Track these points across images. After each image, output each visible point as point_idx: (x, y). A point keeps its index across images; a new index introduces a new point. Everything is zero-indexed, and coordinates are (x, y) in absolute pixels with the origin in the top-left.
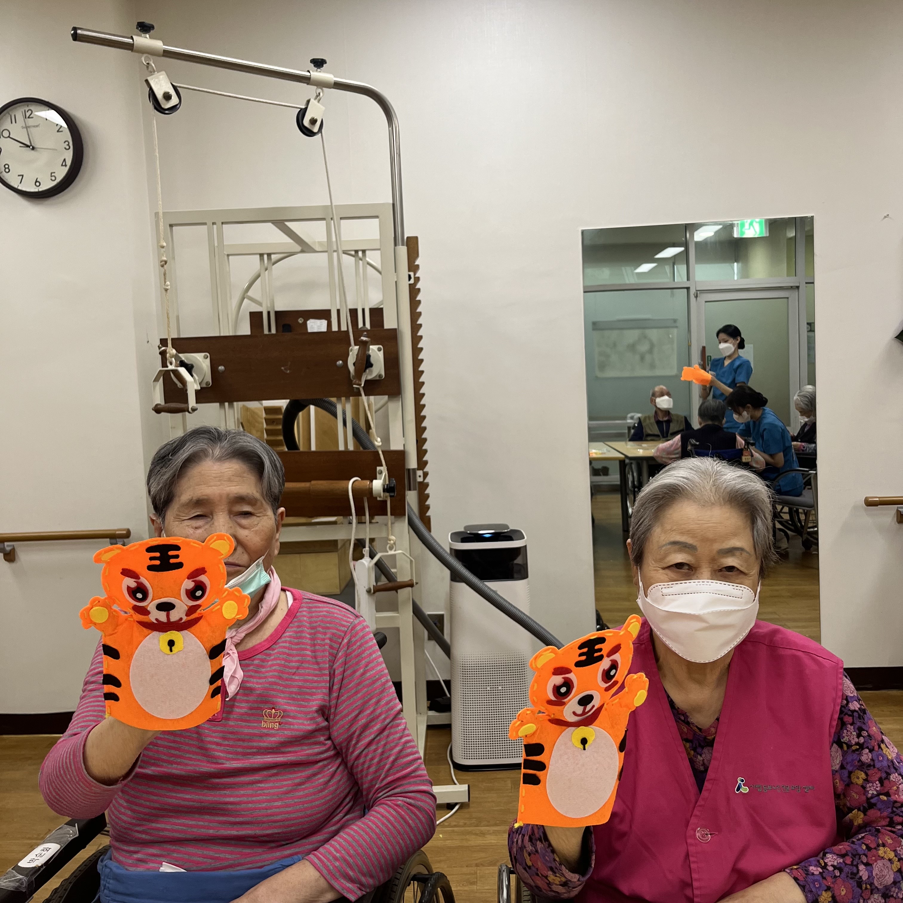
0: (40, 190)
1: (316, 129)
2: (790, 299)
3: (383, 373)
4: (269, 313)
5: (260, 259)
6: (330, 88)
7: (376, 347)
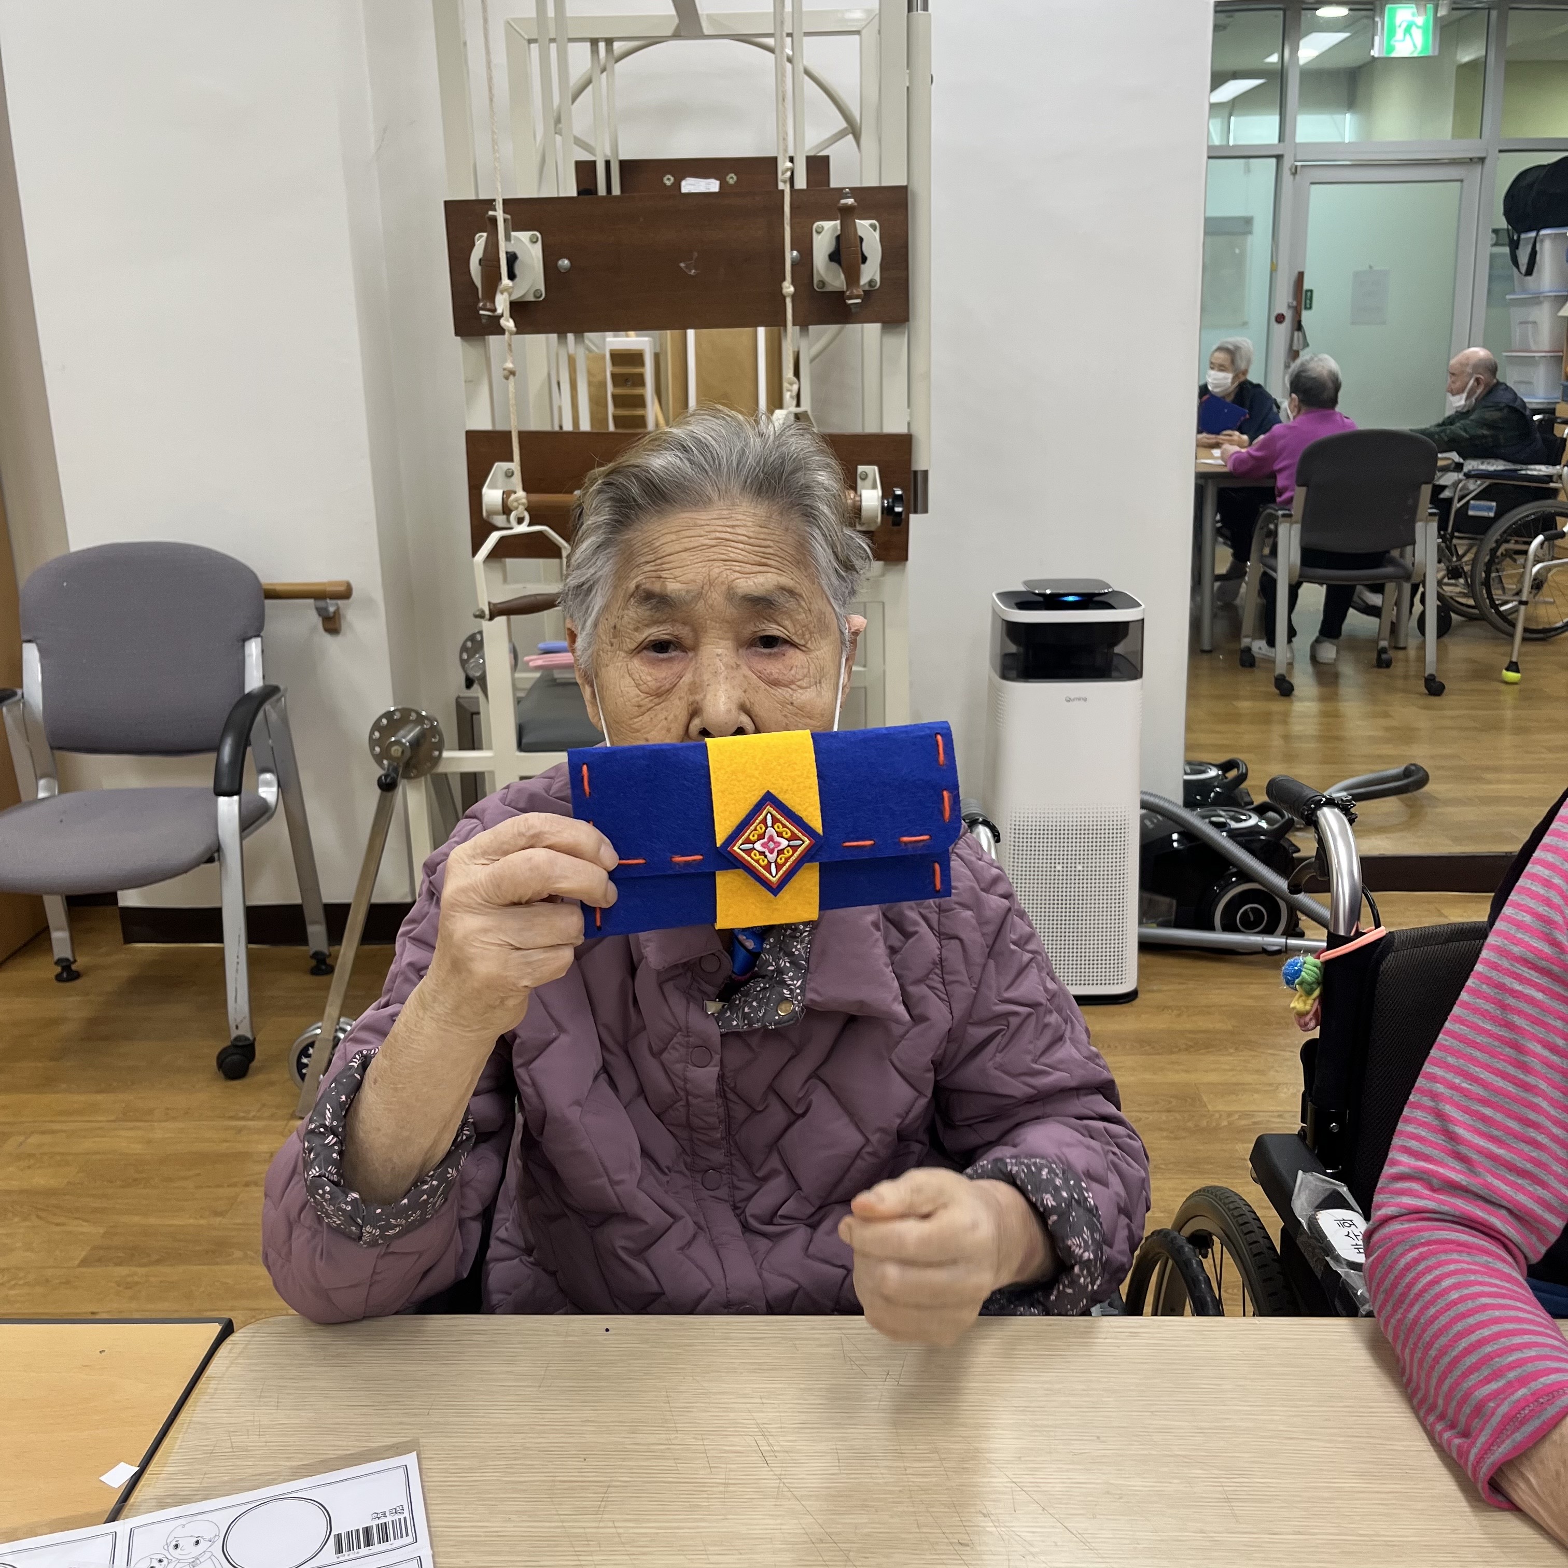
2: (1465, 183)
3: (878, 278)
4: (608, 163)
5: (592, 51)
7: (866, 223)
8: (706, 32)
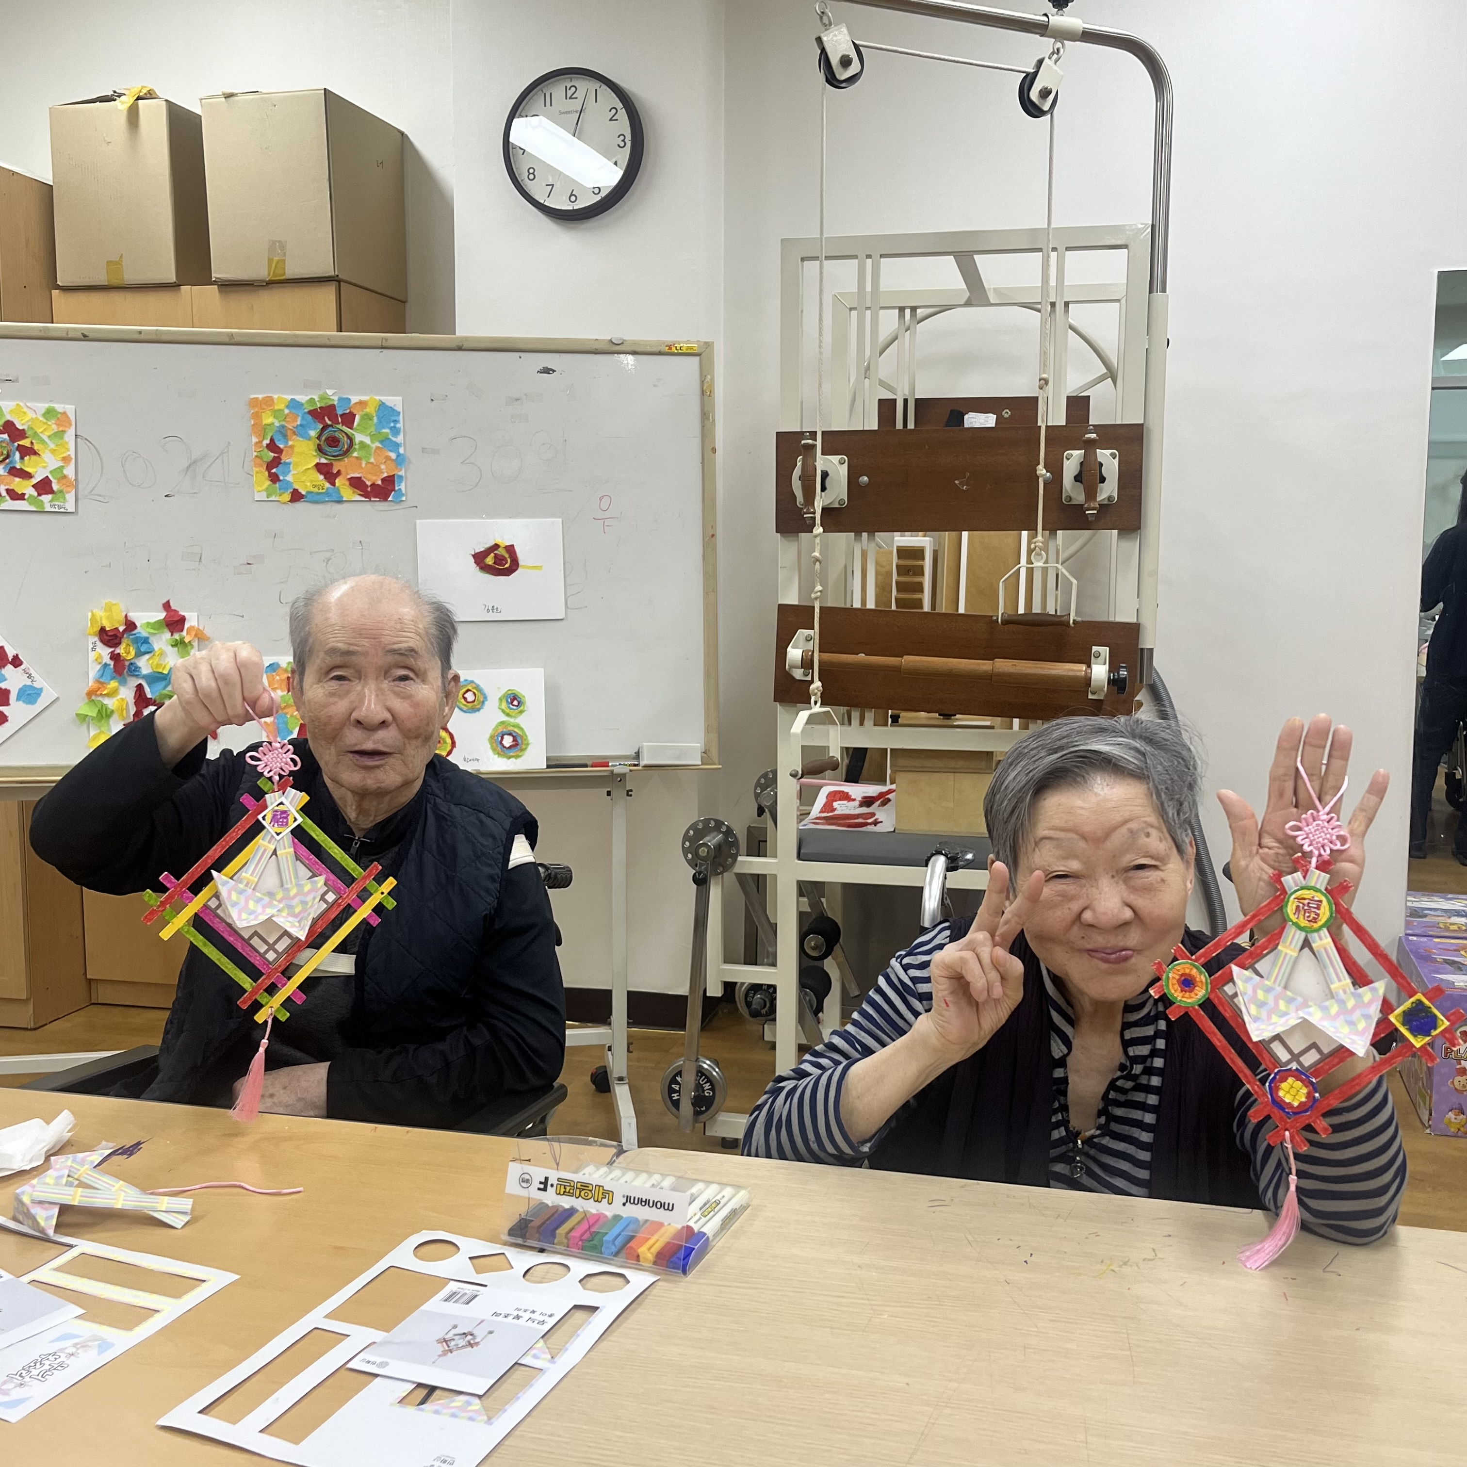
0: (576, 207)
1: (1046, 108)
3: (1115, 495)
4: (906, 401)
5: (900, 316)
6: (1075, 41)
7: (1108, 452)
8: (992, 301)
